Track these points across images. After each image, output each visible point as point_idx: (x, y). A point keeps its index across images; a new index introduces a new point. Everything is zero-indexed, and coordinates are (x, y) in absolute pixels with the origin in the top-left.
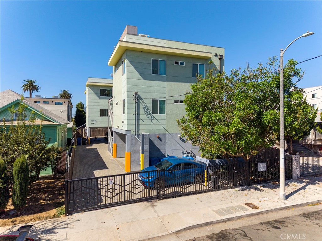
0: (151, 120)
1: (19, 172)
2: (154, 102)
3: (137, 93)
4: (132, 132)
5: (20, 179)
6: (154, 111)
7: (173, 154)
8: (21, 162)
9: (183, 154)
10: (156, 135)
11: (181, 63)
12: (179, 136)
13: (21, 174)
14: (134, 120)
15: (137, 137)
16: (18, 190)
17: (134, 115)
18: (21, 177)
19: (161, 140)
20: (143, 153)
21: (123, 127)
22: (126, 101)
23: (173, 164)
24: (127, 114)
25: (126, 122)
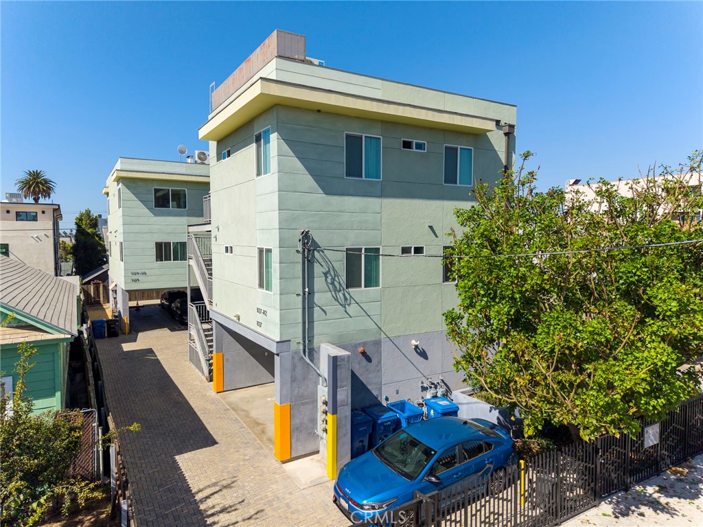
0: (344, 306)
3: (307, 232)
4: (294, 346)
6: (352, 281)
7: (398, 392)
9: (424, 389)
10: (356, 346)
11: (419, 146)
12: (414, 342)
14: (300, 311)
19: (369, 359)
20: (334, 412)
21: (259, 324)
22: (275, 256)
23: (436, 452)
24: (279, 296)
25: (274, 315)
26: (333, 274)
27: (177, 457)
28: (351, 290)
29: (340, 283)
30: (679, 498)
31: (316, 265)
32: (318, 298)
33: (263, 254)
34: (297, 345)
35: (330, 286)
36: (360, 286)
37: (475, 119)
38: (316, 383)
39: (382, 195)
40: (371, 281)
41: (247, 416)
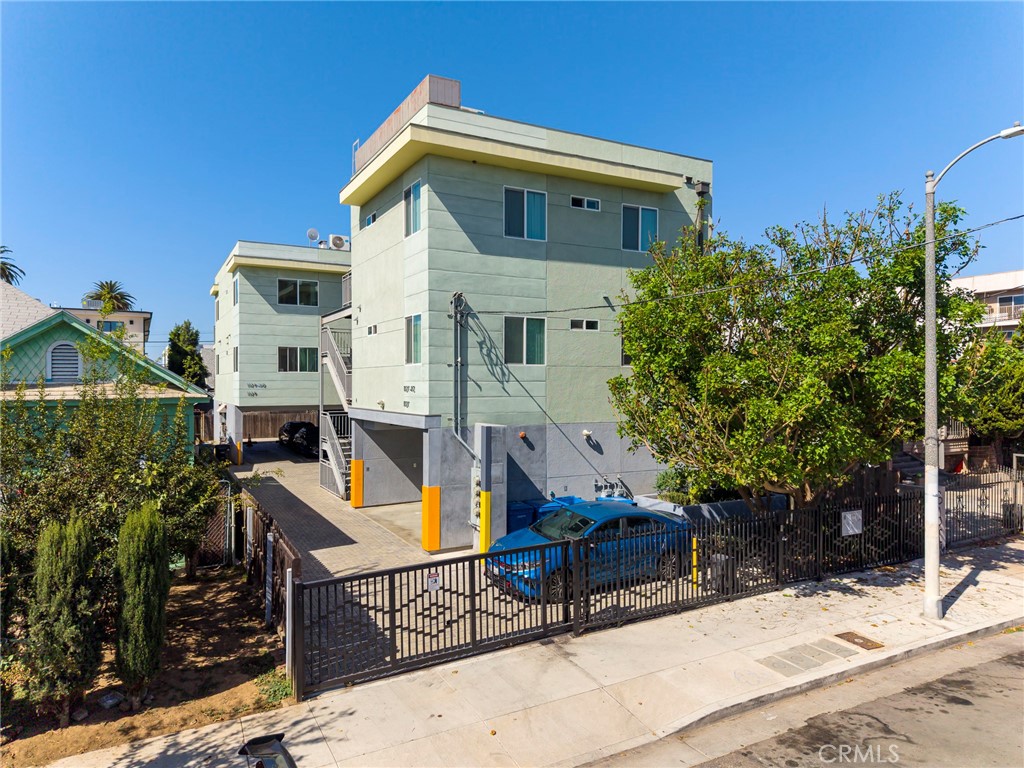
0: (502, 382)
1: (141, 559)
2: (512, 325)
3: (461, 295)
4: (444, 423)
5: (146, 584)
6: (512, 355)
7: (566, 489)
8: (147, 525)
9: (598, 489)
10: (516, 430)
11: (592, 205)
12: (585, 432)
13: (148, 568)
14: (452, 384)
15: (459, 437)
16: (139, 622)
17: (450, 365)
18: (148, 576)
19: (531, 447)
20: (488, 489)
21: (406, 404)
22: (425, 322)
23: (595, 522)
24: (428, 366)
25: (423, 388)
26: (489, 345)
27: (311, 552)
28: (510, 365)
29: (497, 356)
30: (877, 586)
31: (470, 333)
32: (472, 371)
33: (412, 323)
34: (448, 422)
35: (486, 358)
36: (521, 362)
38: (470, 466)
39: (548, 257)
40: (535, 357)
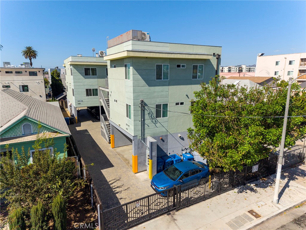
0: (155, 124)
3: (143, 101)
6: (158, 115)
9: (182, 150)
10: (159, 137)
11: (183, 66)
12: (179, 135)
13: (61, 213)
14: (140, 126)
15: (143, 142)
17: (140, 121)
18: (61, 216)
20: (151, 159)
21: (127, 129)
22: (132, 108)
23: (182, 173)
24: (133, 122)
25: (132, 127)
26: (151, 114)
27: (102, 171)
28: (157, 118)
29: (154, 116)
30: (260, 188)
31: (146, 111)
32: (146, 122)
33: (128, 106)
34: (139, 137)
35: (150, 117)
36: (161, 117)
37: (204, 56)
38: (146, 149)
39: (169, 85)
40: (165, 115)
41: (123, 157)
